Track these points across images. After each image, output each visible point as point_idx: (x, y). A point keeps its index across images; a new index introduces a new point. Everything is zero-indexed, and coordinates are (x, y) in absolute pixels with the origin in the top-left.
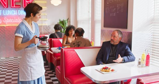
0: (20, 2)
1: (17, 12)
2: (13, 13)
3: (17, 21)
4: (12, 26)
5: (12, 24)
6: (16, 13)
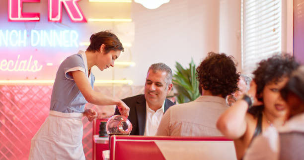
0: (38, 1)
1: (28, 36)
2: (14, 38)
3: (26, 68)
6: (22, 39)
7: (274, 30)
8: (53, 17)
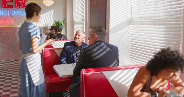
0: (12, 1)
1: (10, 12)
2: (5, 13)
3: (9, 22)
4: (5, 28)
5: (4, 26)
6: (8, 13)
7: (83, 13)
8: (17, 7)
